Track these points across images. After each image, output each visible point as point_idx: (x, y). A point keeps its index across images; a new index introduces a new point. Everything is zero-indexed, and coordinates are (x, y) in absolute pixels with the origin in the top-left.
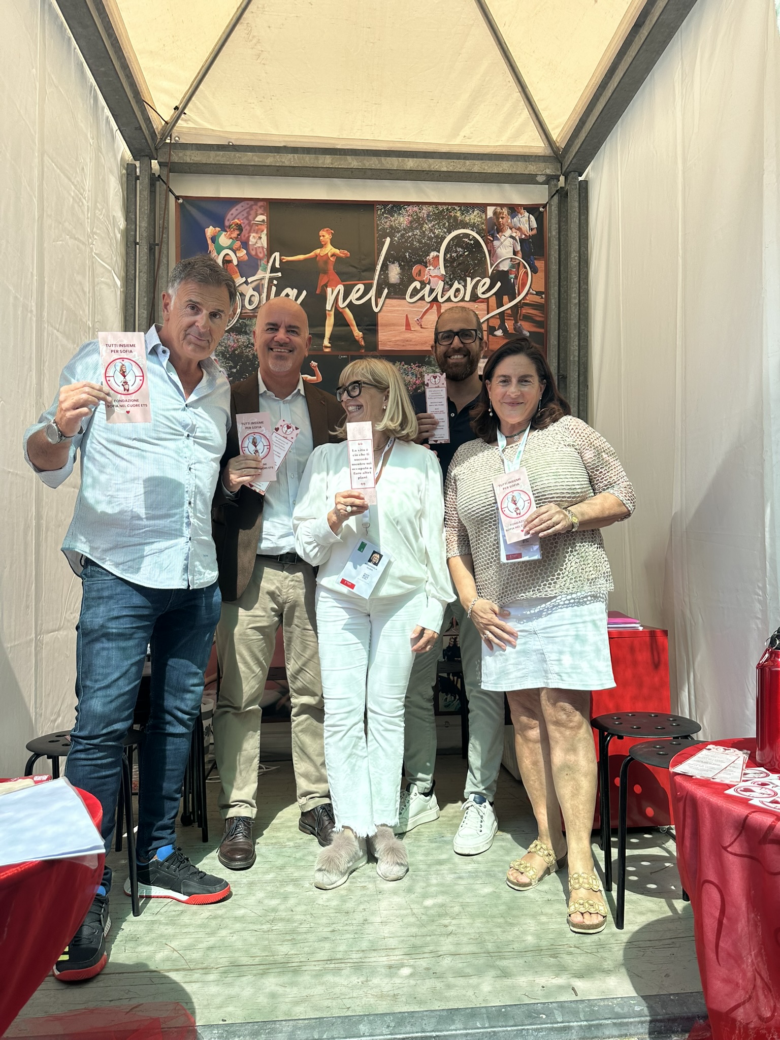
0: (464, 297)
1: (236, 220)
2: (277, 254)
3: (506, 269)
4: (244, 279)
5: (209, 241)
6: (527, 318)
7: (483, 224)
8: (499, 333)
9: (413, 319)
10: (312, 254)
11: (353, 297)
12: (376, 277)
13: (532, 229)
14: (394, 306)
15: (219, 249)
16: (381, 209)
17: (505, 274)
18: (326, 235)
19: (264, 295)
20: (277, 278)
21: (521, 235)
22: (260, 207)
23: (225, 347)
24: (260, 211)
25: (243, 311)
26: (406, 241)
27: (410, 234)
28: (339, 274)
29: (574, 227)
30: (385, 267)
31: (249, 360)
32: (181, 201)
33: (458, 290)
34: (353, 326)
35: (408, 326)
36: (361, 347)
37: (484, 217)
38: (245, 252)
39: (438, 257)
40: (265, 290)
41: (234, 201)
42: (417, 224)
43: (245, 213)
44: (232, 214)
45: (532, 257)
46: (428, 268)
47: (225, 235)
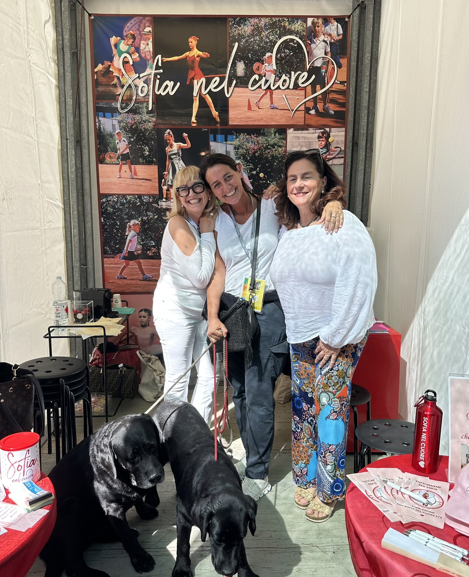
0: (289, 86)
1: (131, 31)
2: (159, 56)
3: (319, 66)
4: (137, 75)
5: (113, 48)
6: (333, 101)
7: (304, 31)
8: (313, 112)
9: (253, 102)
10: (184, 55)
11: (212, 86)
12: (228, 72)
13: (339, 35)
14: (240, 93)
15: (120, 53)
16: (232, 22)
17: (319, 68)
18: (193, 42)
19: (151, 86)
20: (159, 74)
21: (331, 40)
22: (147, 21)
23: (126, 124)
24: (147, 24)
25: (138, 98)
26: (249, 44)
27: (252, 40)
28: (202, 70)
29: (368, 34)
30: (234, 64)
31: (142, 132)
32: (92, 17)
33: (285, 81)
34: (212, 107)
35: (250, 108)
36: (217, 123)
37: (305, 26)
38: (138, 55)
39: (271, 56)
40: (152, 82)
41: (128, 18)
42: (257, 32)
43: (137, 26)
44: (128, 27)
45: (338, 56)
46: (264, 65)
47: (124, 43)
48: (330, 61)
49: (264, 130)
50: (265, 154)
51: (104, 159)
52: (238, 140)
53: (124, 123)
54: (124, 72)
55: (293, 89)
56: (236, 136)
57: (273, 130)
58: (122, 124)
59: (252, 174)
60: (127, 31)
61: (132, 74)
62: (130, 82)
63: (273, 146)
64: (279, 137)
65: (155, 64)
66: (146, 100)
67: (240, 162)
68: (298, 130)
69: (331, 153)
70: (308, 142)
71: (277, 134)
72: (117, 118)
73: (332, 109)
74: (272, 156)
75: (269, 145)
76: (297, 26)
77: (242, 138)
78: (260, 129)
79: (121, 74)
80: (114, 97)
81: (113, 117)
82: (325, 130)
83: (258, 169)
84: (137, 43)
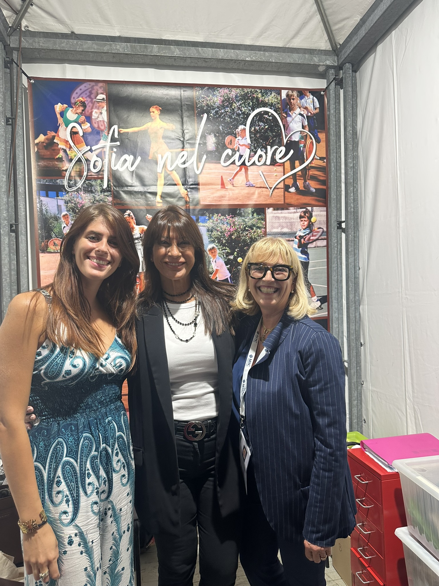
0: (265, 162)
1: (81, 98)
3: (297, 140)
5: (58, 116)
6: (313, 178)
7: (278, 103)
8: (292, 190)
9: (227, 179)
10: (145, 126)
11: (179, 162)
12: (197, 146)
13: (316, 109)
14: (211, 169)
15: (67, 123)
16: (199, 91)
18: (155, 111)
19: (106, 160)
20: (116, 147)
21: (308, 114)
22: (101, 87)
23: (75, 204)
24: (100, 91)
25: (89, 174)
26: (220, 116)
27: (223, 111)
30: (203, 137)
32: (32, 81)
33: (261, 156)
34: (179, 185)
35: (223, 184)
36: (186, 202)
37: (279, 98)
38: (89, 125)
39: (244, 129)
40: (107, 156)
41: (78, 82)
42: (228, 103)
43: (87, 92)
44: (77, 93)
45: (316, 130)
46: (237, 139)
47: (72, 111)
48: (308, 135)
49: (240, 210)
50: (242, 236)
51: (47, 246)
52: (211, 221)
53: (72, 203)
54: (72, 144)
55: (271, 165)
56: (209, 217)
57: (250, 210)
58: (70, 204)
59: (229, 260)
60: (76, 98)
61: (81, 147)
62: (80, 155)
63: (251, 227)
64: (258, 218)
65: (110, 135)
66: (100, 176)
67: (215, 246)
68: (278, 209)
69: (314, 234)
70: (290, 222)
71: (255, 214)
72: (63, 198)
73: (313, 186)
74: (251, 238)
75: (246, 227)
76: (271, 98)
77: (216, 219)
78: (236, 210)
79: (68, 146)
80: (60, 174)
81: (58, 196)
82: (307, 209)
83: (236, 253)
84: (88, 111)
